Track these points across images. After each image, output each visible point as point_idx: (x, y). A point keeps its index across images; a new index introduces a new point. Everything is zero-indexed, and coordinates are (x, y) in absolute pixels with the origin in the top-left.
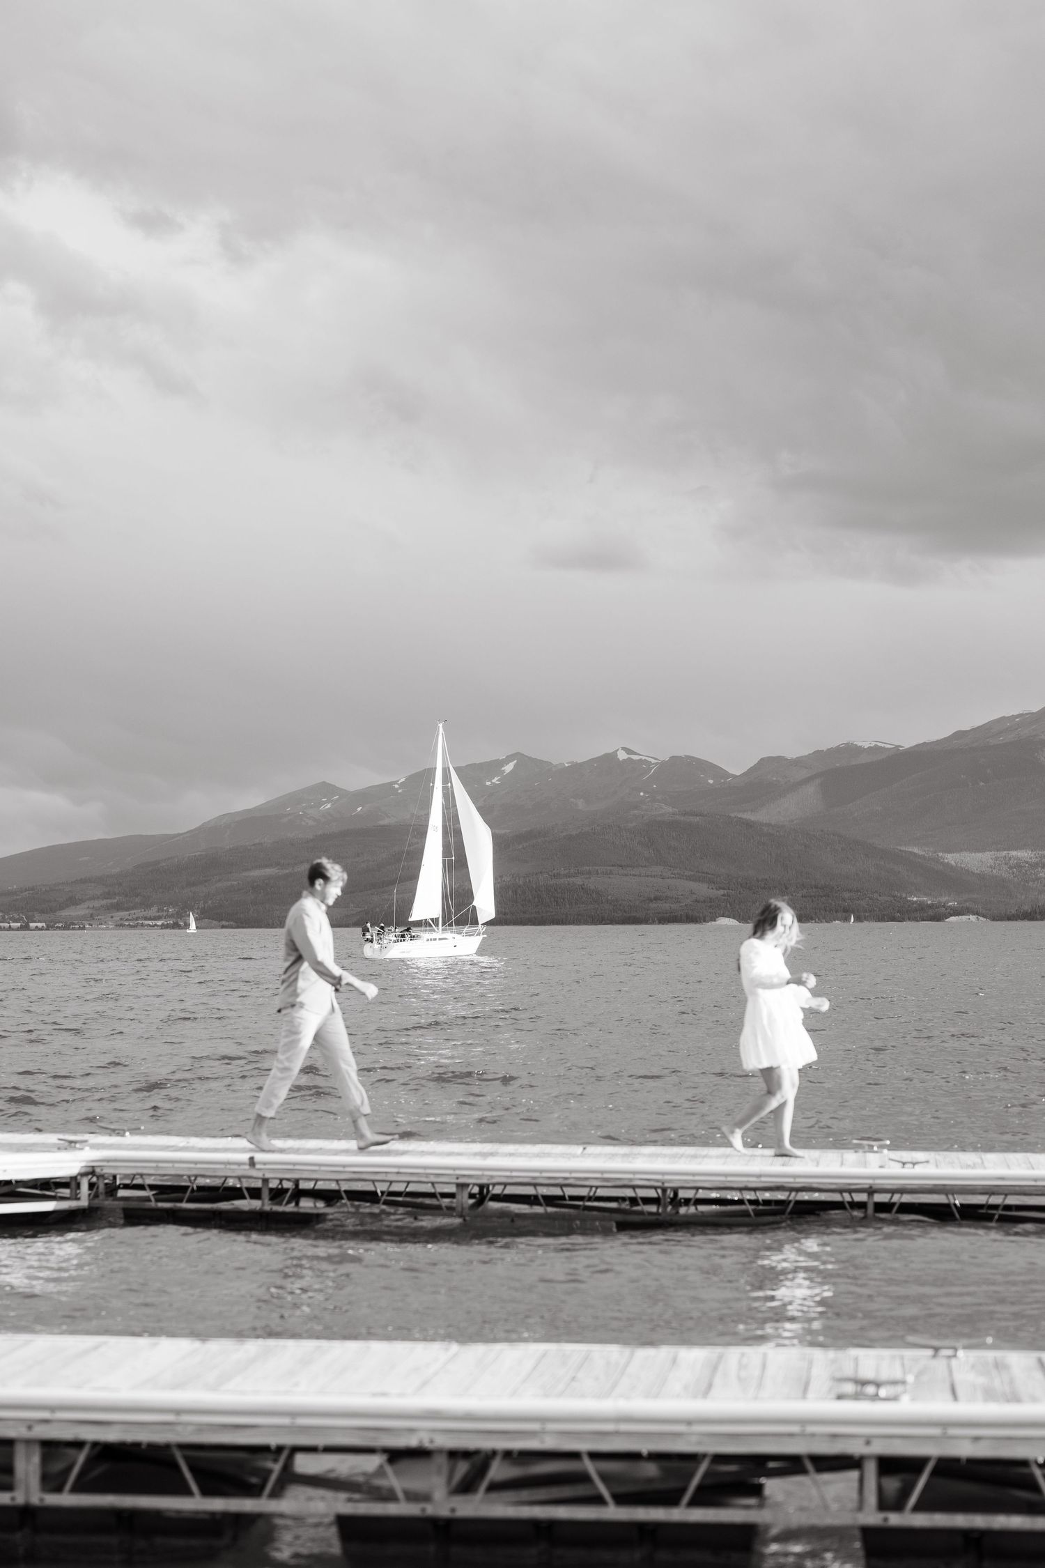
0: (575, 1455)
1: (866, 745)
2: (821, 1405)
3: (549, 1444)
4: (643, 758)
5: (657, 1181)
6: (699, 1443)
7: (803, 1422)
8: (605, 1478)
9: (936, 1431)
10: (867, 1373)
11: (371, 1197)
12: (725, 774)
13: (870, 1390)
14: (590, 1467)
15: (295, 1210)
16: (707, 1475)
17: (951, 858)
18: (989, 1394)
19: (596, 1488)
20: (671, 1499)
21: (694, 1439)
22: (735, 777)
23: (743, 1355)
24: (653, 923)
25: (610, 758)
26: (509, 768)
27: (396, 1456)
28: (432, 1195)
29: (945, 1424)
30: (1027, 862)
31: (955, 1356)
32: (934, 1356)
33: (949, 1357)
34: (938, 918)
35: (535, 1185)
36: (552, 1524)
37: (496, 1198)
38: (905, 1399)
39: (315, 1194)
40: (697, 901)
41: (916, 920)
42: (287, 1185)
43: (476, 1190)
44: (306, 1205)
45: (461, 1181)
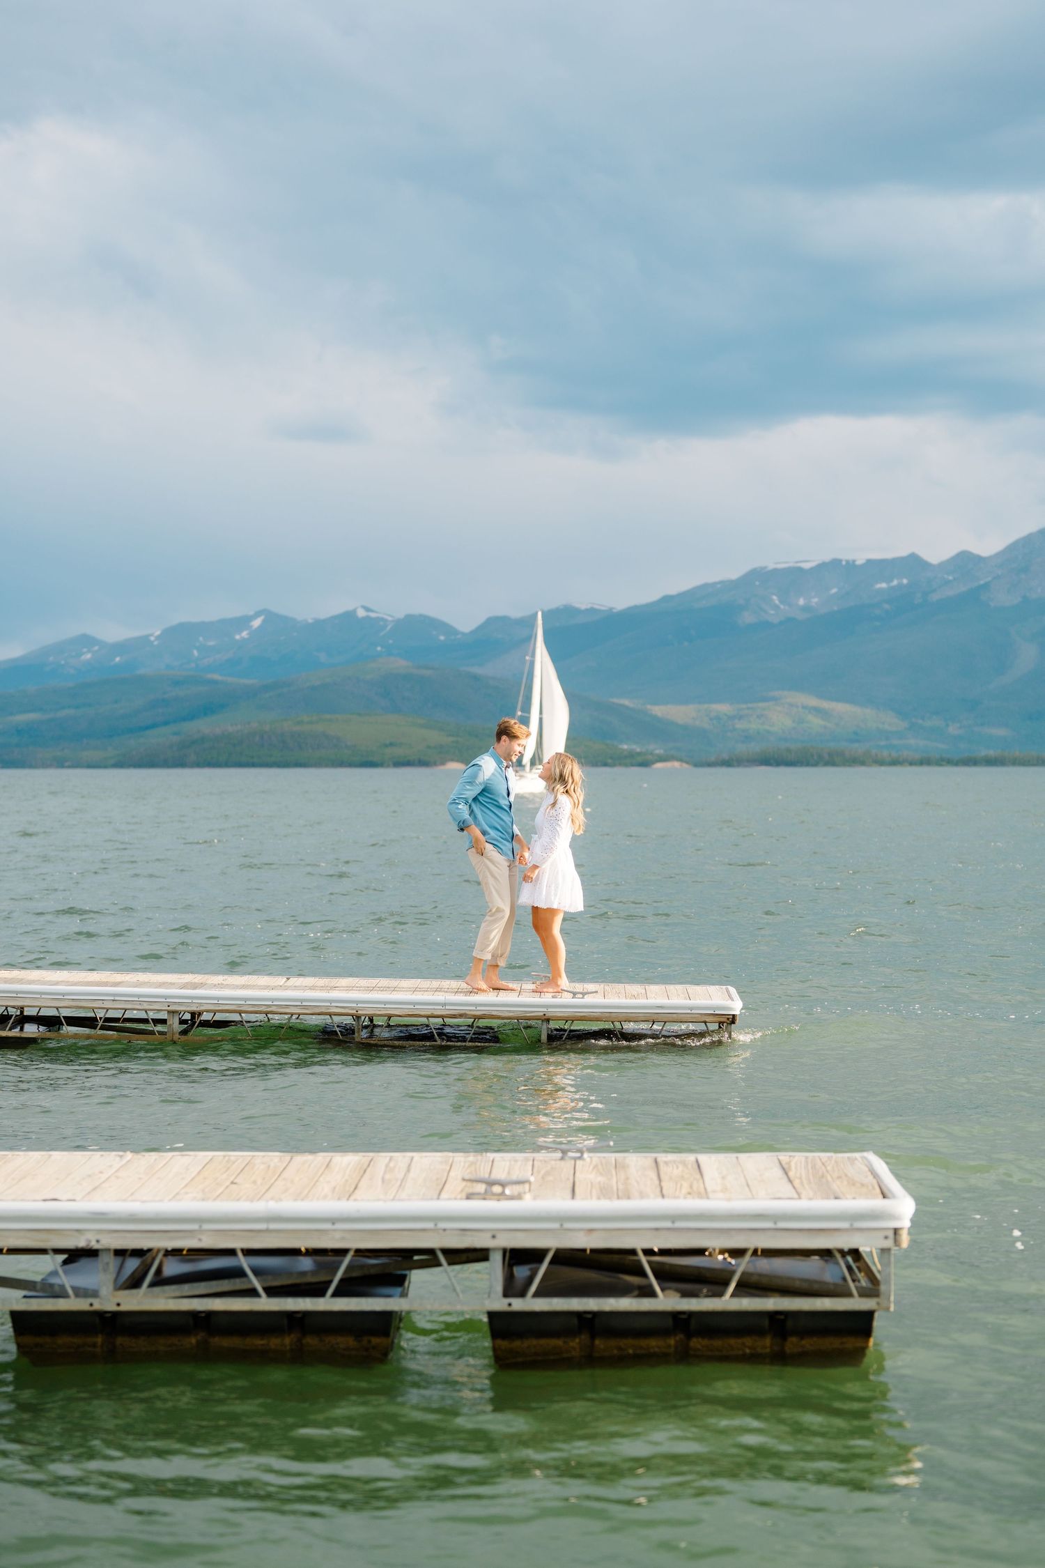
0: (231, 1252)
1: (583, 607)
2: (453, 1204)
3: (207, 1242)
4: (380, 615)
5: (352, 1008)
6: (343, 1239)
7: (436, 1219)
8: (257, 1272)
9: (556, 1225)
10: (499, 1174)
11: (89, 1022)
12: (456, 632)
13: (497, 1189)
14: (244, 1262)
15: (18, 1035)
16: (349, 1268)
17: (658, 710)
18: (604, 1192)
19: (250, 1282)
20: (317, 1290)
21: (338, 1235)
22: (463, 634)
23: (391, 1159)
24: (388, 766)
25: (350, 616)
26: (257, 623)
27: (75, 1256)
28: (145, 1021)
29: (562, 1218)
30: (726, 715)
31: (581, 1158)
32: (562, 1159)
33: (575, 1159)
34: (645, 764)
35: (240, 1013)
36: (210, 1314)
37: (206, 1024)
38: (528, 1197)
39: (38, 1020)
40: (429, 747)
41: (626, 765)
42: (12, 1011)
43: (187, 1016)
44: (31, 1030)
45: (172, 1008)
